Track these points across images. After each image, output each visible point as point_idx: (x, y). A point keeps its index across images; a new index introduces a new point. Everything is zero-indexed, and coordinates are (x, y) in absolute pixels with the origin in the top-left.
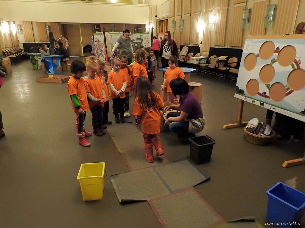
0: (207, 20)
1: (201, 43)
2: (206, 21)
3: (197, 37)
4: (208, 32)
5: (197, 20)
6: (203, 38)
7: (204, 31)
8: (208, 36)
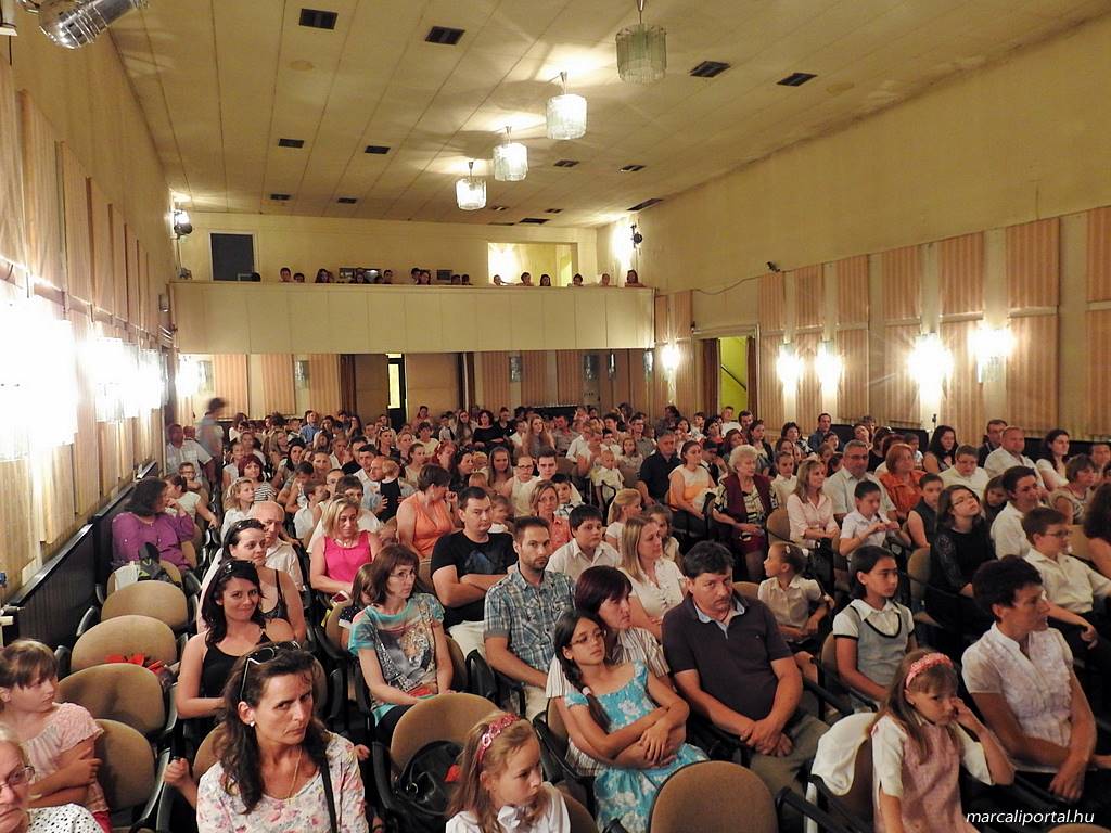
0: (959, 345)
1: (934, 420)
2: (952, 348)
3: (910, 399)
4: (966, 388)
5: (908, 343)
6: (945, 403)
7: (945, 381)
8: (966, 396)
